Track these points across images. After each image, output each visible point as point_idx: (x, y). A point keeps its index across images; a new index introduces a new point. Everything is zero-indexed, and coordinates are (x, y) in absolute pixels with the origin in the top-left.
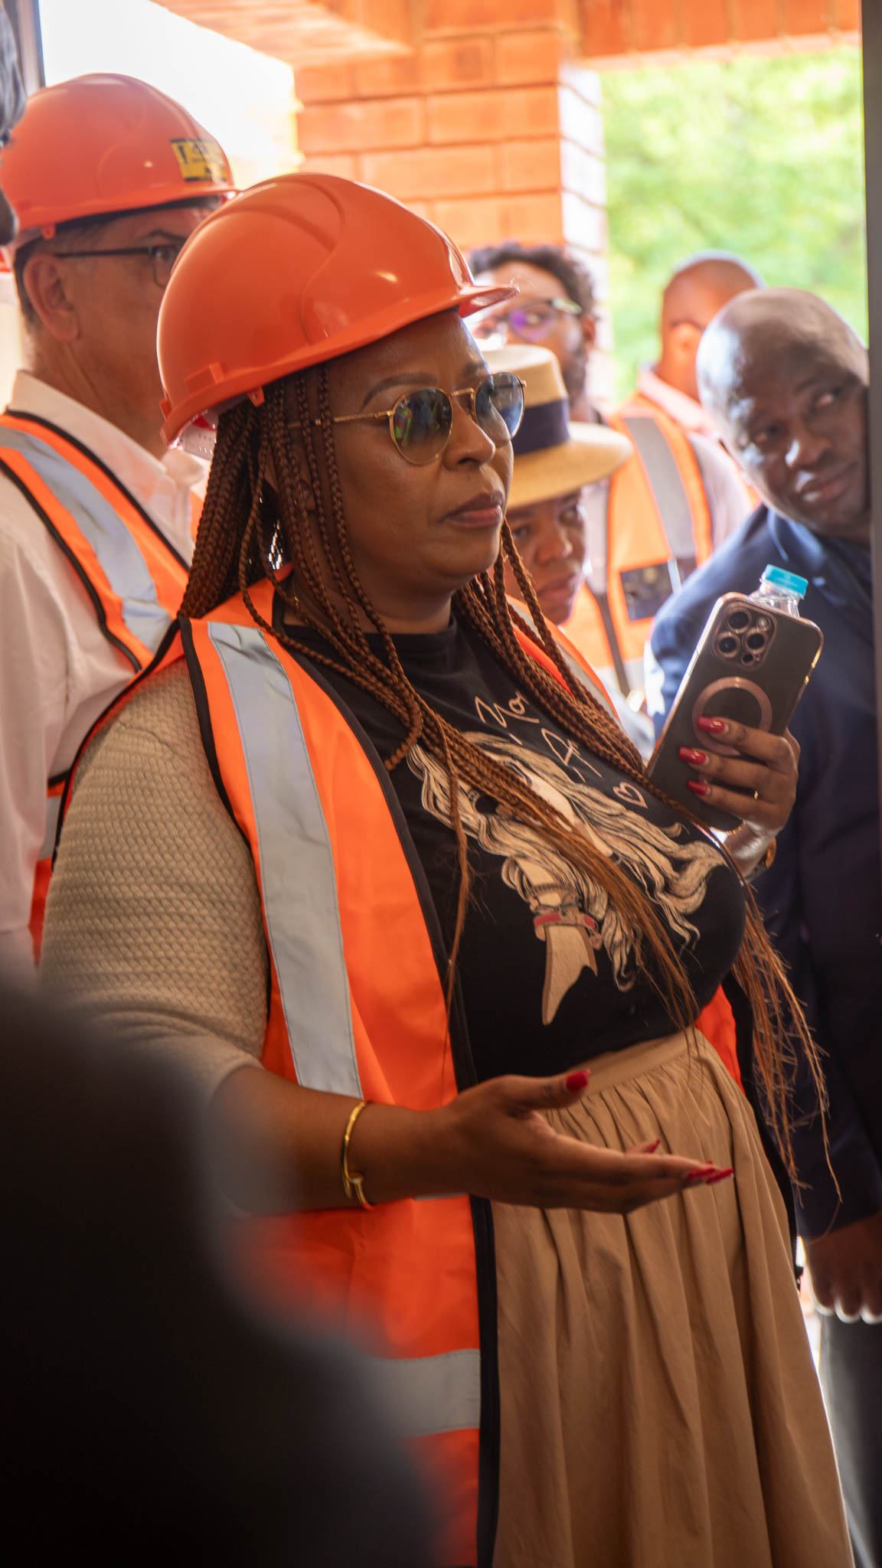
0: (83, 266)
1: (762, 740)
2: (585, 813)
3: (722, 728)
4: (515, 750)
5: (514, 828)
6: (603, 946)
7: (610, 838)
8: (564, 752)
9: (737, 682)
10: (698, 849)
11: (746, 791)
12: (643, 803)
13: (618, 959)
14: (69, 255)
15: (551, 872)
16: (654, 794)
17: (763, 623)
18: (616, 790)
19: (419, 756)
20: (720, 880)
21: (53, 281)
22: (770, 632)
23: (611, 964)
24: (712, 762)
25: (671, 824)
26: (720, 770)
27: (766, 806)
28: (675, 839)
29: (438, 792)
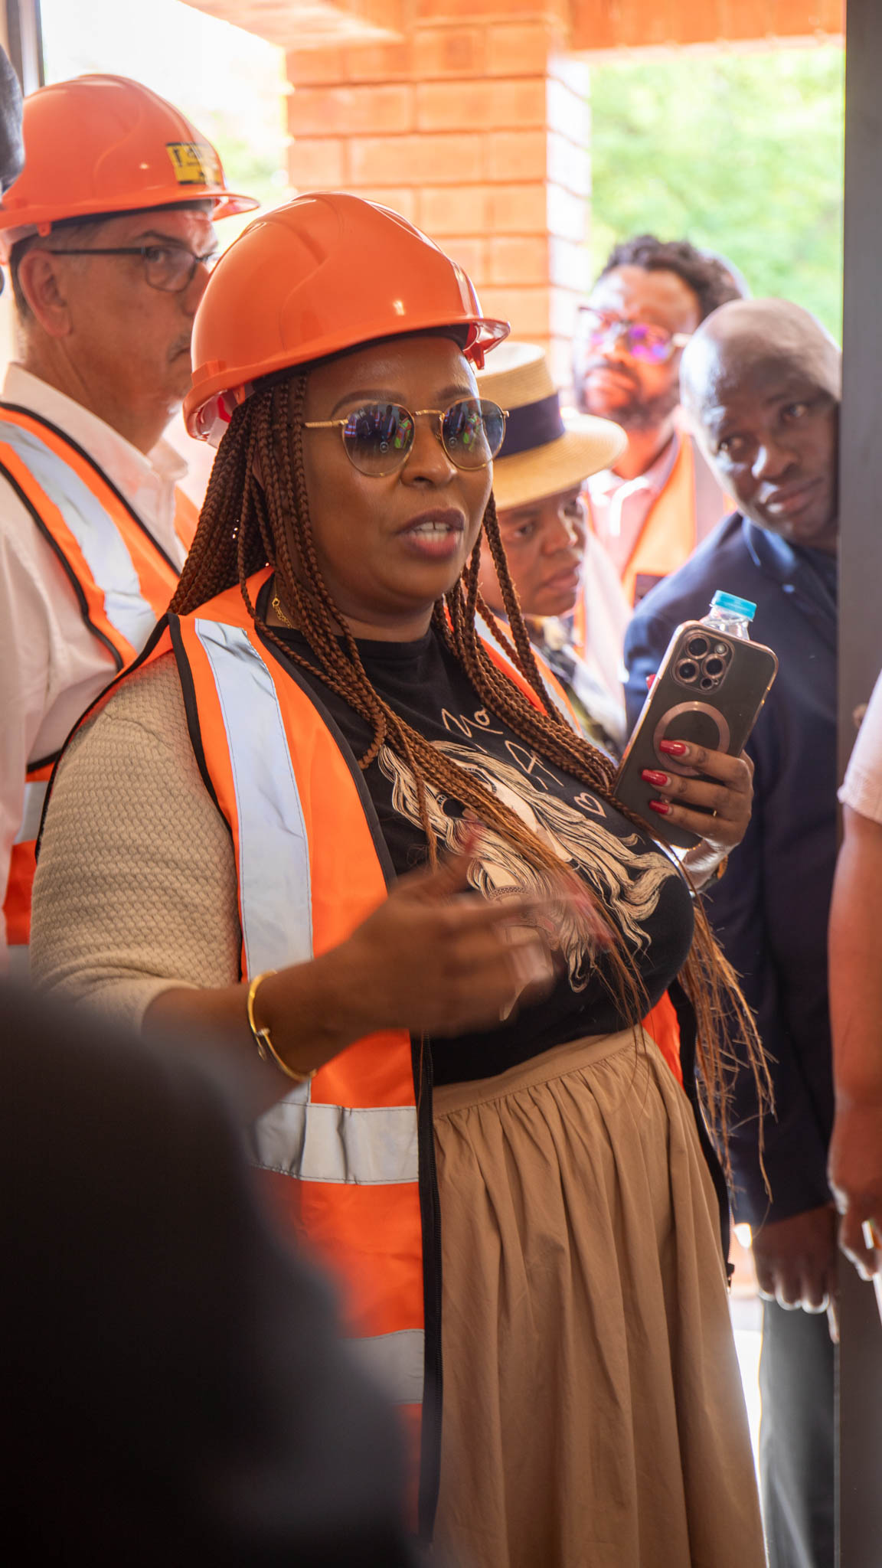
0: (77, 264)
1: (721, 762)
2: (546, 819)
3: (683, 751)
4: (481, 758)
6: (560, 948)
7: (570, 845)
8: (527, 762)
9: (696, 706)
10: (652, 860)
11: (706, 810)
12: (602, 813)
13: (574, 962)
14: (64, 252)
15: (514, 875)
16: (615, 807)
17: (720, 649)
18: (576, 799)
19: (389, 758)
20: (672, 889)
21: (47, 277)
22: (728, 658)
23: (567, 966)
24: (672, 782)
25: (628, 835)
26: (681, 791)
27: (725, 824)
28: (631, 849)
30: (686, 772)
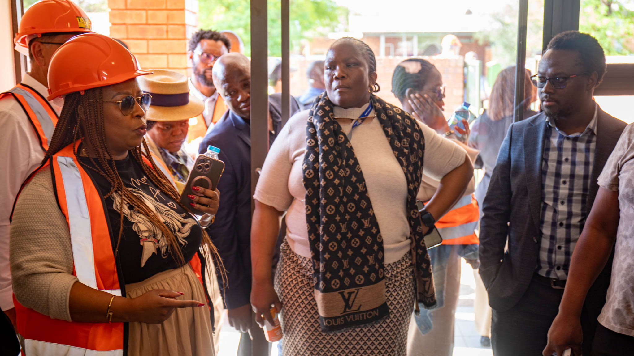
0: (48, 46)
1: (209, 192)
2: (159, 210)
3: (199, 189)
5: (138, 214)
6: (159, 247)
7: (165, 217)
8: (155, 193)
9: (203, 177)
10: (189, 220)
11: (206, 205)
12: (175, 207)
13: (163, 250)
14: (45, 43)
15: (146, 227)
16: (179, 205)
17: (209, 161)
18: (168, 204)
19: (114, 194)
20: (195, 229)
21: (39, 49)
22: (211, 164)
23: (161, 251)
24: (196, 198)
25: (182, 213)
26: (199, 200)
27: (211, 209)
28: (183, 217)
29: (118, 204)
30: (199, 195)
